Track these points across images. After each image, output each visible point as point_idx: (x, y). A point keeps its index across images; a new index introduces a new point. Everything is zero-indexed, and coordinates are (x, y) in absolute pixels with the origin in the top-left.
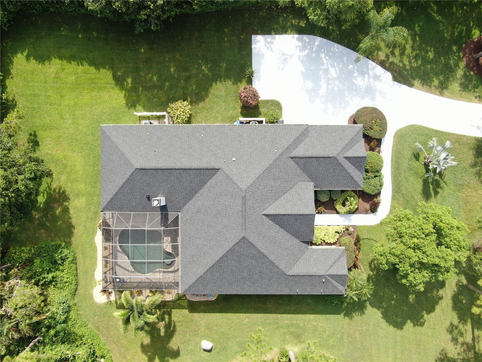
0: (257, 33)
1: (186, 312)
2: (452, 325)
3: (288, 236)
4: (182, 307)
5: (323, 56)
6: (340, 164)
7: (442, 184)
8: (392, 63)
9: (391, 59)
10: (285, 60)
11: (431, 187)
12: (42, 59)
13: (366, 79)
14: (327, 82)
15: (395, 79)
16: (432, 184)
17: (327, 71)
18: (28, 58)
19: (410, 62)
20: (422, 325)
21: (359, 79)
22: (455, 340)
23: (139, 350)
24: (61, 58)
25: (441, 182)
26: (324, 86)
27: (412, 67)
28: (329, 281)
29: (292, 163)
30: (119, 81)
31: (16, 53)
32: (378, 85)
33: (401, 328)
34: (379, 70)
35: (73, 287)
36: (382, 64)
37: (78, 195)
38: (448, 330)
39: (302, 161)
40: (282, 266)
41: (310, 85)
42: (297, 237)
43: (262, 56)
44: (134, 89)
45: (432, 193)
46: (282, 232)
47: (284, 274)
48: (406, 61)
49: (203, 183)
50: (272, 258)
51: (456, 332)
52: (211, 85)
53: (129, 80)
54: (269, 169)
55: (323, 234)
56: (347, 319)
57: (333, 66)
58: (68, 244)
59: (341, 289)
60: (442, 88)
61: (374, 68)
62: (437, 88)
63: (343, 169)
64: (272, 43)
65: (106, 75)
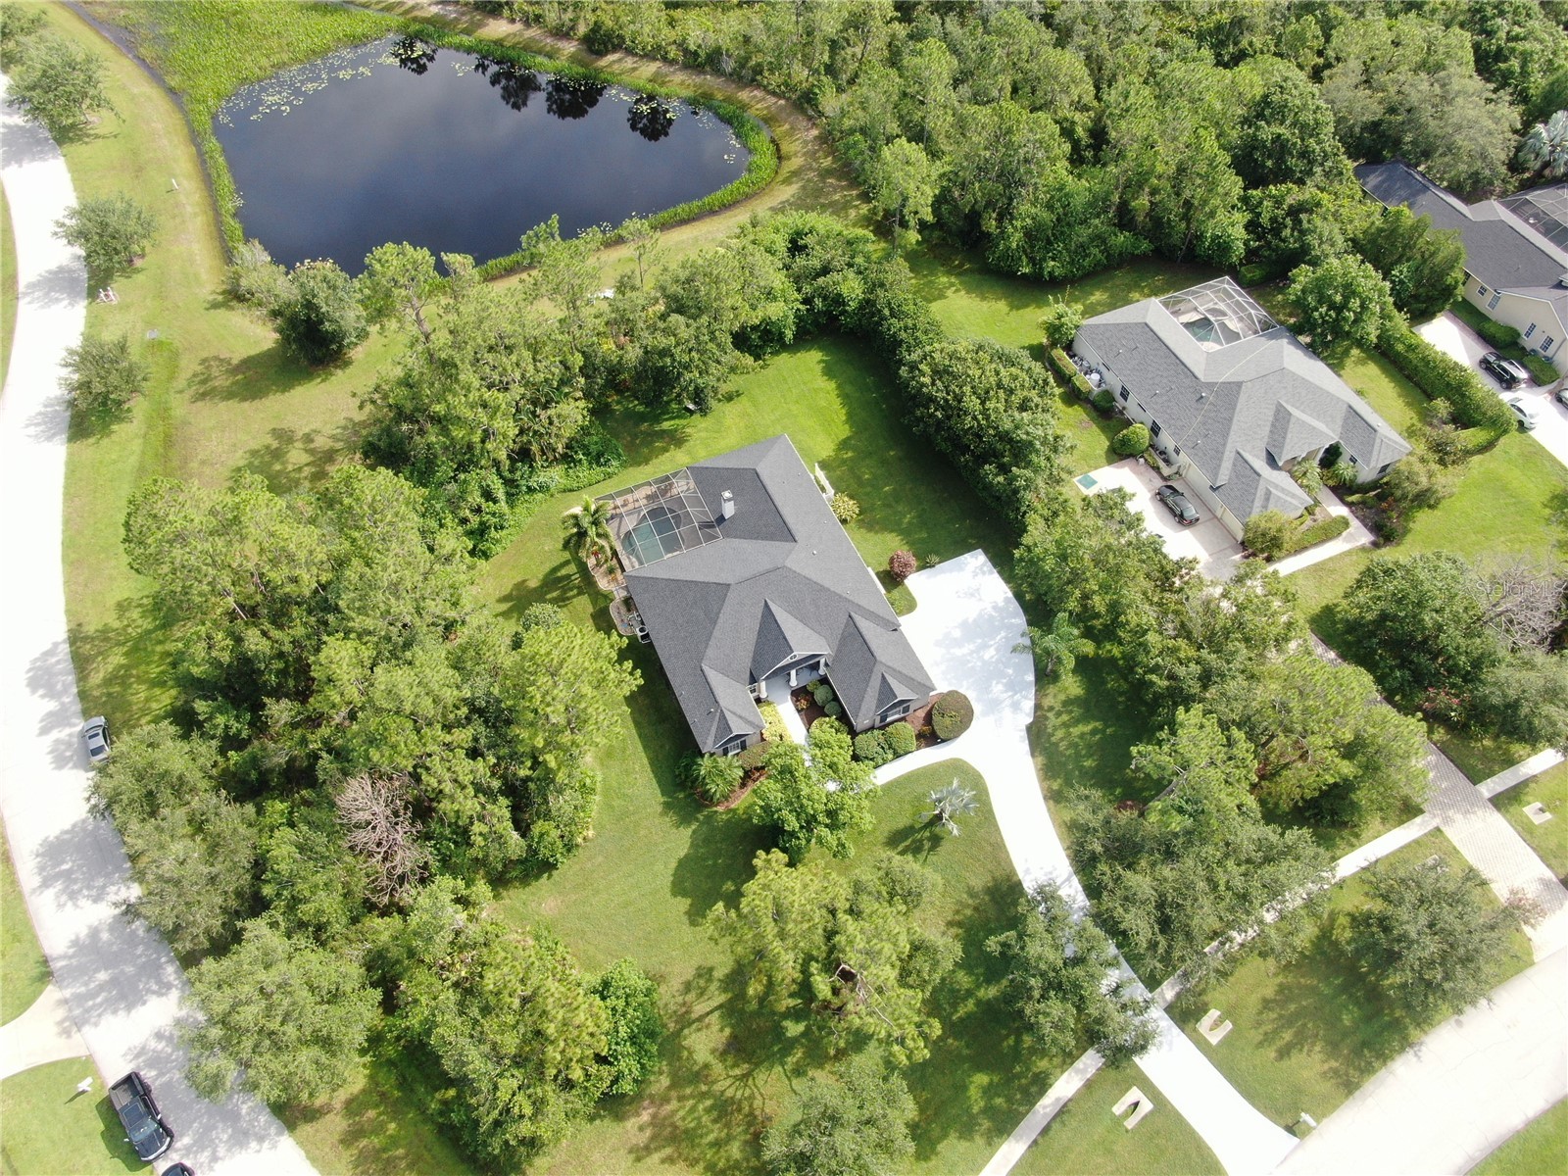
0: (986, 552)
1: (590, 609)
2: (711, 970)
3: (751, 648)
4: (594, 603)
5: (1003, 634)
6: (871, 671)
7: (921, 857)
8: (1046, 718)
9: (1050, 715)
10: (972, 595)
11: (907, 843)
12: (829, 372)
13: (1005, 695)
14: (973, 652)
15: (1029, 728)
16: (914, 841)
17: (985, 646)
18: (819, 362)
19: (1062, 739)
20: (693, 923)
21: (1000, 687)
22: (687, 987)
23: (519, 579)
24: (839, 387)
25: (925, 853)
26: (965, 650)
27: (1056, 745)
28: (713, 719)
29: (844, 619)
30: (844, 445)
31: (821, 349)
32: (1007, 712)
33: (674, 894)
34: (1029, 704)
35: (575, 485)
36: (1038, 707)
37: (689, 453)
38: (699, 968)
39: (852, 629)
40: (710, 652)
41: (957, 634)
42: (754, 660)
43: (961, 569)
44: (844, 462)
45: (900, 848)
46: (753, 637)
47: (700, 661)
48: (1060, 734)
49: (771, 537)
50: (716, 633)
51: (702, 983)
52: (892, 531)
53: (850, 454)
54: (823, 589)
55: (770, 719)
56: (659, 809)
57: (997, 650)
58: (624, 465)
59: (708, 742)
60: (1054, 797)
61: (1026, 698)
62: (1049, 789)
63: (867, 681)
64: (984, 573)
65: (844, 432)
